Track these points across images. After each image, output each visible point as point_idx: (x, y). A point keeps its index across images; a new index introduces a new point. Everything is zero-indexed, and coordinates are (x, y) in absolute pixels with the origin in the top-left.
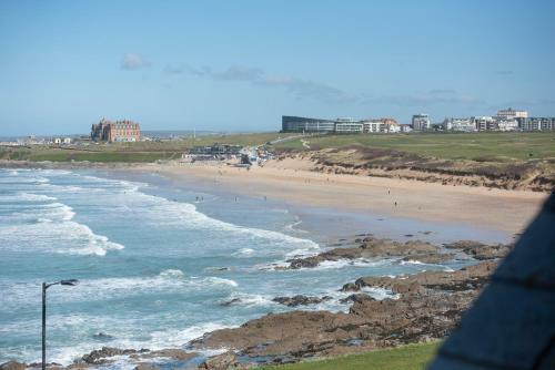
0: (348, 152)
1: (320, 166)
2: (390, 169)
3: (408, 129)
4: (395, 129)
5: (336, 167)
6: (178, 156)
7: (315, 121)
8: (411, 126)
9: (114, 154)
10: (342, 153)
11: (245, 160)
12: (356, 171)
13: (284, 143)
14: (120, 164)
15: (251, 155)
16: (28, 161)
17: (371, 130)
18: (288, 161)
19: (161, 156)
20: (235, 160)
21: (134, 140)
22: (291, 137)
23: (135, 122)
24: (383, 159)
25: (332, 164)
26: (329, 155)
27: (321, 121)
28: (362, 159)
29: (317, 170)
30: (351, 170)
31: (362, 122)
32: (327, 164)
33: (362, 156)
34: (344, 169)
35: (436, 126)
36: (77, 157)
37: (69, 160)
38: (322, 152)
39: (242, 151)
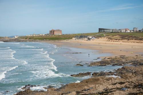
0: (116, 36)
1: (109, 40)
2: (128, 40)
3: (132, 31)
4: (129, 31)
5: (113, 40)
6: (72, 38)
7: (107, 29)
8: (133, 31)
9: (55, 38)
10: (115, 37)
11: (89, 39)
12: (119, 41)
13: (99, 35)
14: (57, 40)
15: (90, 37)
16: (33, 40)
17: (122, 32)
18: (100, 39)
19: (67, 38)
20: (86, 39)
21: (60, 34)
22: (101, 33)
23: (61, 30)
24: (126, 38)
25: (112, 39)
26: (111, 37)
27: (109, 29)
28: (120, 38)
29: (108, 41)
30: (117, 40)
31: (120, 30)
32: (111, 39)
33: (120, 37)
34: (115, 40)
35: (140, 31)
36: (46, 39)
37: (43, 39)
38: (109, 36)
39: (88, 37)
